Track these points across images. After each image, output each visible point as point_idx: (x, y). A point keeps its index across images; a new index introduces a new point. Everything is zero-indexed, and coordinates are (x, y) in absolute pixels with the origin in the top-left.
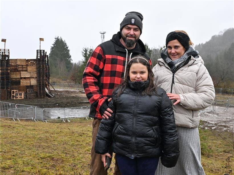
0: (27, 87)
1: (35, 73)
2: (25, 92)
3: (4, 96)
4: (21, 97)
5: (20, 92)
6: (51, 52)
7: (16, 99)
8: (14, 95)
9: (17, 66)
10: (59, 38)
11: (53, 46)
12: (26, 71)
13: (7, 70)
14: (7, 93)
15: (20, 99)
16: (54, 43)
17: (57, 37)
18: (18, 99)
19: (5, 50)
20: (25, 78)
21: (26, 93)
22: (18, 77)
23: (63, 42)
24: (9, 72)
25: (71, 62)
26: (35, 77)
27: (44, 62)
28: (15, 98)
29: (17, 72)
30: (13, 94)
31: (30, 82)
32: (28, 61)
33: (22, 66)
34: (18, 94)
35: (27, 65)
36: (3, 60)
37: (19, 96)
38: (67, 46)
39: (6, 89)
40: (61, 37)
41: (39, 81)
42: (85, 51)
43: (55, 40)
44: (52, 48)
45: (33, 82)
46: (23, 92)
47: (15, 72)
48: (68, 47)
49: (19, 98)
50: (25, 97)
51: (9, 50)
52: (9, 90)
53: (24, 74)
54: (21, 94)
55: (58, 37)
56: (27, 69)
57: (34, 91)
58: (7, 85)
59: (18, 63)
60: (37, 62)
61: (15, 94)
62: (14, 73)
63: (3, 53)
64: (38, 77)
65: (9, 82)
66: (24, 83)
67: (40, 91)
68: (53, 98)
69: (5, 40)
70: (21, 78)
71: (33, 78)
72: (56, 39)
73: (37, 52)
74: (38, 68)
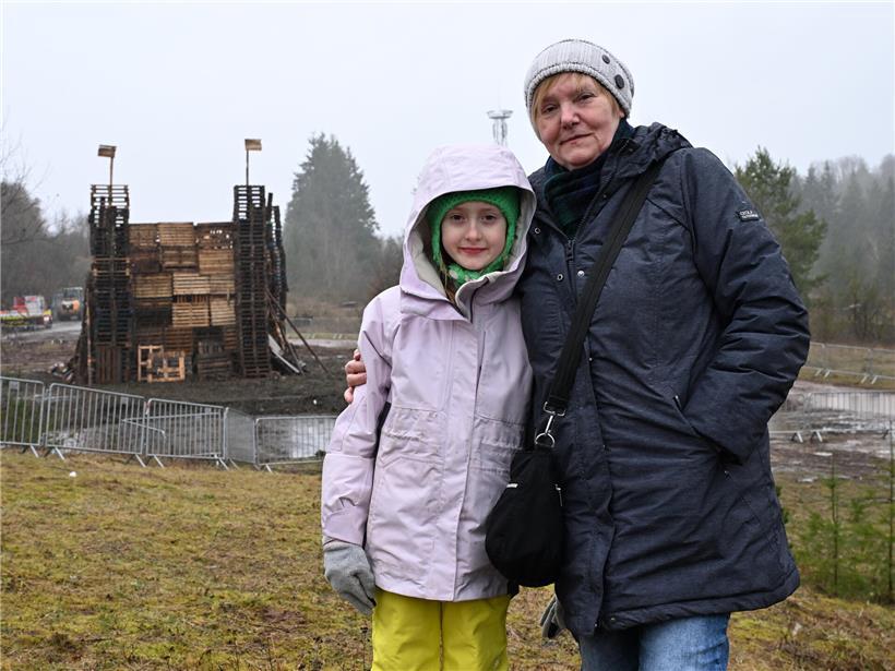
0: (200, 333)
1: (228, 277)
2: (191, 353)
3: (109, 369)
4: (176, 374)
5: (172, 354)
6: (294, 196)
7: (156, 380)
8: (150, 367)
9: (159, 248)
10: (327, 139)
11: (301, 171)
12: (195, 268)
13: (122, 265)
14: (120, 356)
15: (171, 379)
16: (307, 160)
17: (317, 136)
18: (162, 380)
19: (110, 188)
20: (189, 298)
21: (193, 358)
22: (164, 293)
23: (343, 155)
24: (128, 274)
25: (377, 233)
26: (228, 293)
27: (264, 235)
28: (150, 378)
29: (157, 274)
30: (143, 363)
31: (210, 315)
32: (200, 229)
33: (179, 249)
34: (165, 362)
35: (197, 248)
36: (105, 230)
37: (166, 370)
38: (358, 172)
39: (118, 340)
40: (332, 137)
41: (242, 310)
43: (311, 147)
44: (300, 180)
45: (222, 313)
46: (183, 354)
47: (152, 274)
48: (360, 176)
49: (166, 375)
50: (190, 372)
51: (126, 189)
52: (128, 345)
53: (186, 284)
54: (173, 363)
55: (323, 136)
56: (197, 261)
57: (226, 348)
58: (121, 325)
59: (164, 238)
60: (237, 234)
61: (150, 361)
62: (148, 278)
63: (103, 199)
64: (239, 294)
65: (130, 316)
66: (185, 317)
67: (248, 350)
68: (299, 378)
69: (113, 149)
70: (175, 298)
71: (222, 296)
72: (313, 143)
73: (237, 196)
74: (241, 258)
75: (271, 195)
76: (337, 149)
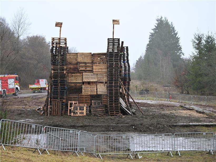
0: (92, 97)
1: (104, 75)
2: (89, 105)
3: (56, 110)
4: (82, 113)
5: (81, 105)
6: (150, 42)
7: (75, 115)
8: (72, 110)
9: (78, 63)
10: (163, 19)
11: (153, 32)
12: (91, 71)
13: (63, 70)
14: (61, 104)
15: (80, 115)
16: (155, 27)
17: (159, 18)
18: (77, 115)
19: (60, 39)
20: (89, 83)
22: (79, 81)
23: (170, 25)
24: (65, 73)
25: (182, 57)
26: (104, 81)
27: (119, 58)
28: (72, 114)
29: (77, 73)
30: (70, 108)
31: (97, 90)
32: (93, 55)
33: (85, 63)
34: (78, 108)
35: (93, 63)
36: (57, 55)
37: (79, 111)
38: (175, 32)
39: (60, 99)
40: (165, 18)
41: (110, 88)
42: (198, 40)
43: (157, 22)
44: (152, 35)
45: (102, 89)
46: (86, 105)
47: (74, 73)
48: (177, 34)
49: (78, 113)
50: (88, 112)
51: (65, 40)
52: (64, 101)
53: (88, 77)
54: (82, 109)
55: (162, 18)
56: (93, 68)
57: (103, 103)
58: (62, 93)
59: (80, 59)
60: (108, 58)
61: (72, 107)
62: (73, 74)
63: (57, 43)
64: (108, 82)
65: (65, 89)
66: (87, 91)
67: (111, 104)
68: (130, 117)
69: (61, 24)
70: (83, 83)
71: (102, 82)
72: (158, 21)
73: (108, 42)
74: (110, 67)
75: (123, 42)
76: (167, 23)
